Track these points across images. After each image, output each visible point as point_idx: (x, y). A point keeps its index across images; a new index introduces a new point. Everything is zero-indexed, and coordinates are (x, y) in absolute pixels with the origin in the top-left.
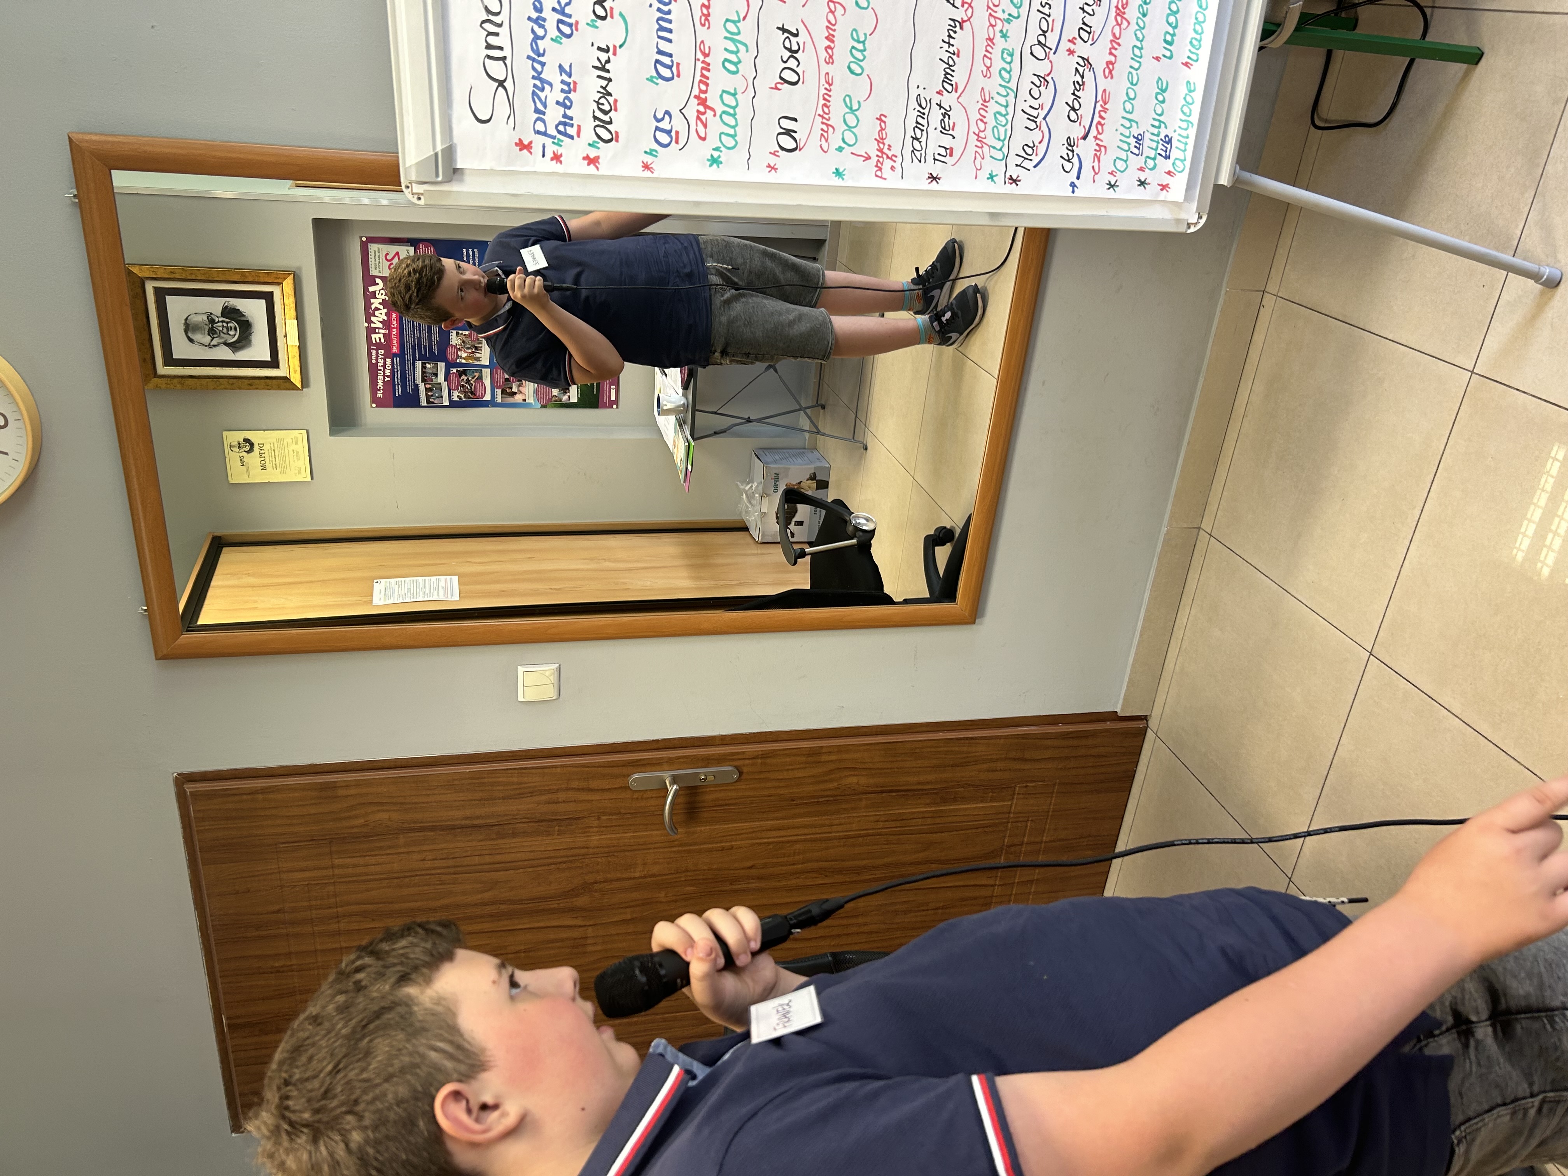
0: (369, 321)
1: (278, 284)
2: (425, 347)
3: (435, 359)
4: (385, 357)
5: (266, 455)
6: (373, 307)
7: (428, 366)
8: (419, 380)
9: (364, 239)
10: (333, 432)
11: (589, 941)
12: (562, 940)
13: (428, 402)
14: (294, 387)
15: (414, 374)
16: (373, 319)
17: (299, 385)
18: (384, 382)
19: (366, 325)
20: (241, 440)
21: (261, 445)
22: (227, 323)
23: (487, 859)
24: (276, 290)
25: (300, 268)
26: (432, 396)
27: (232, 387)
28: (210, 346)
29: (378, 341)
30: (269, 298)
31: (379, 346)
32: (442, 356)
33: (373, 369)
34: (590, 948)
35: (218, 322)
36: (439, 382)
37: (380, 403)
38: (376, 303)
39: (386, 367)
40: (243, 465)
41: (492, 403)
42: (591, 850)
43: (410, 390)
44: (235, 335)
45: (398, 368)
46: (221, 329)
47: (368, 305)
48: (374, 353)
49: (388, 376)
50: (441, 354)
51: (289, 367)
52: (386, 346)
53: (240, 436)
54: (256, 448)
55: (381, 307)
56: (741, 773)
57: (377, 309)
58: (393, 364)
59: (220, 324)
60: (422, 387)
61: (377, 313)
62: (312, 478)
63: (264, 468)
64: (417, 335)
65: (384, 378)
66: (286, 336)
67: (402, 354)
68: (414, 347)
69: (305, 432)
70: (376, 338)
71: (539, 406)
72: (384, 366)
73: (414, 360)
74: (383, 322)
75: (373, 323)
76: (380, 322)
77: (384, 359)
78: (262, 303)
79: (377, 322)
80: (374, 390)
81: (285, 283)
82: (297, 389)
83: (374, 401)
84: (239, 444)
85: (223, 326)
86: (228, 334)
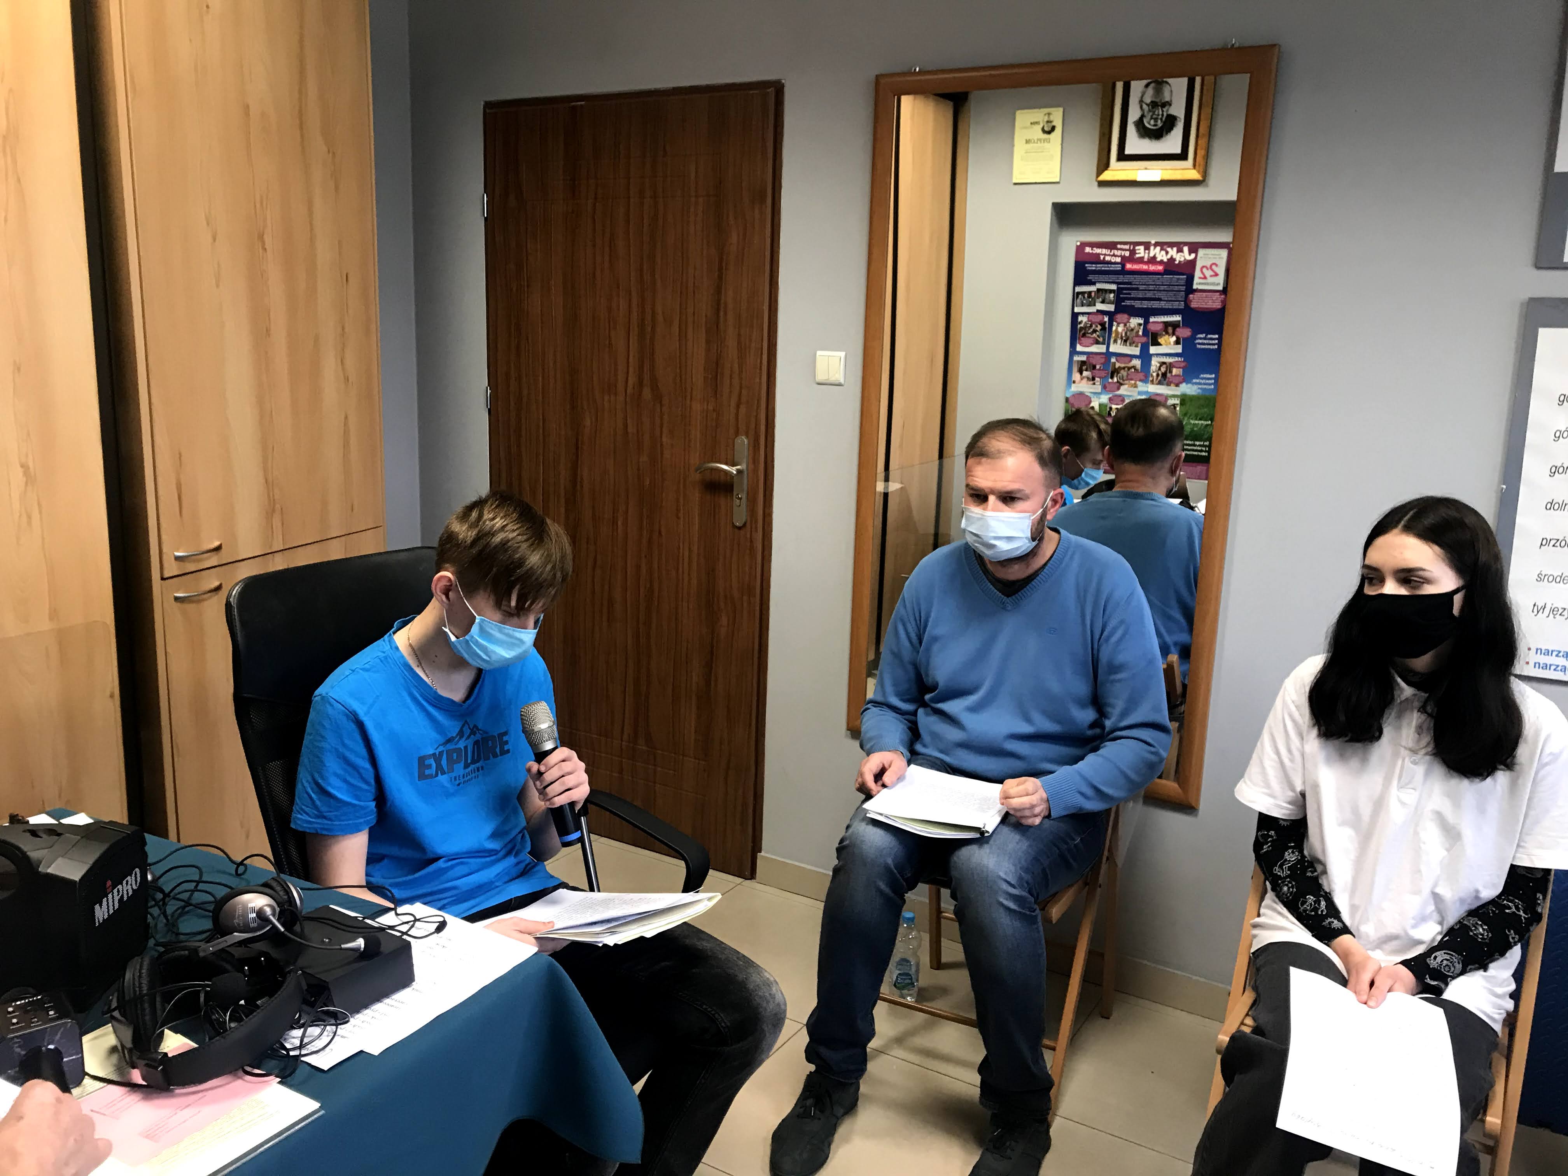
0: (1157, 244)
1: (1194, 166)
2: (1130, 294)
3: (1118, 302)
4: (1123, 257)
5: (1039, 144)
6: (1169, 249)
7: (1112, 295)
8: (1099, 286)
9: (1233, 245)
10: (1053, 204)
11: (613, 397)
12: (616, 375)
14: (1100, 172)
15: (1106, 282)
16: (1158, 248)
17: (1102, 178)
18: (1099, 255)
19: (1153, 242)
20: (1054, 124)
21: (1049, 141)
22: (1161, 119)
23: (690, 319)
24: (1188, 163)
25: (1207, 186)
27: (1102, 119)
28: (1141, 101)
29: (1137, 252)
30: (1182, 156)
31: (1133, 252)
32: (1120, 309)
33: (1112, 246)
34: (606, 398)
35: (1163, 111)
37: (1080, 249)
38: (1173, 252)
39: (1113, 257)
41: (1073, 352)
42: (688, 402)
43: (1090, 277)
44: (1149, 124)
45: (1112, 268)
46: (1156, 113)
47: (1171, 245)
48: (1127, 247)
49: (1104, 258)
50: (1123, 308)
51: (1118, 171)
52: (1132, 258)
53: (1058, 122)
54: (1046, 136)
55: (1169, 256)
56: (739, 528)
57: (1167, 253)
58: (1115, 263)
59: (1161, 113)
61: (1163, 253)
62: (1015, 184)
63: (1027, 142)
64: (1141, 287)
65: (1102, 255)
66: (1147, 170)
67: (1123, 272)
68: (1130, 283)
69: (1058, 180)
70: (1140, 250)
71: (1068, 396)
72: (1114, 255)
73: (1118, 283)
74: (1154, 257)
75: (1155, 248)
76: (1155, 255)
77: (1121, 256)
78: (1178, 151)
79: (1155, 252)
80: (1093, 245)
81: (1194, 171)
82: (1097, 176)
83: (1082, 244)
84: (1051, 122)
85: (1158, 115)
86: (1151, 118)
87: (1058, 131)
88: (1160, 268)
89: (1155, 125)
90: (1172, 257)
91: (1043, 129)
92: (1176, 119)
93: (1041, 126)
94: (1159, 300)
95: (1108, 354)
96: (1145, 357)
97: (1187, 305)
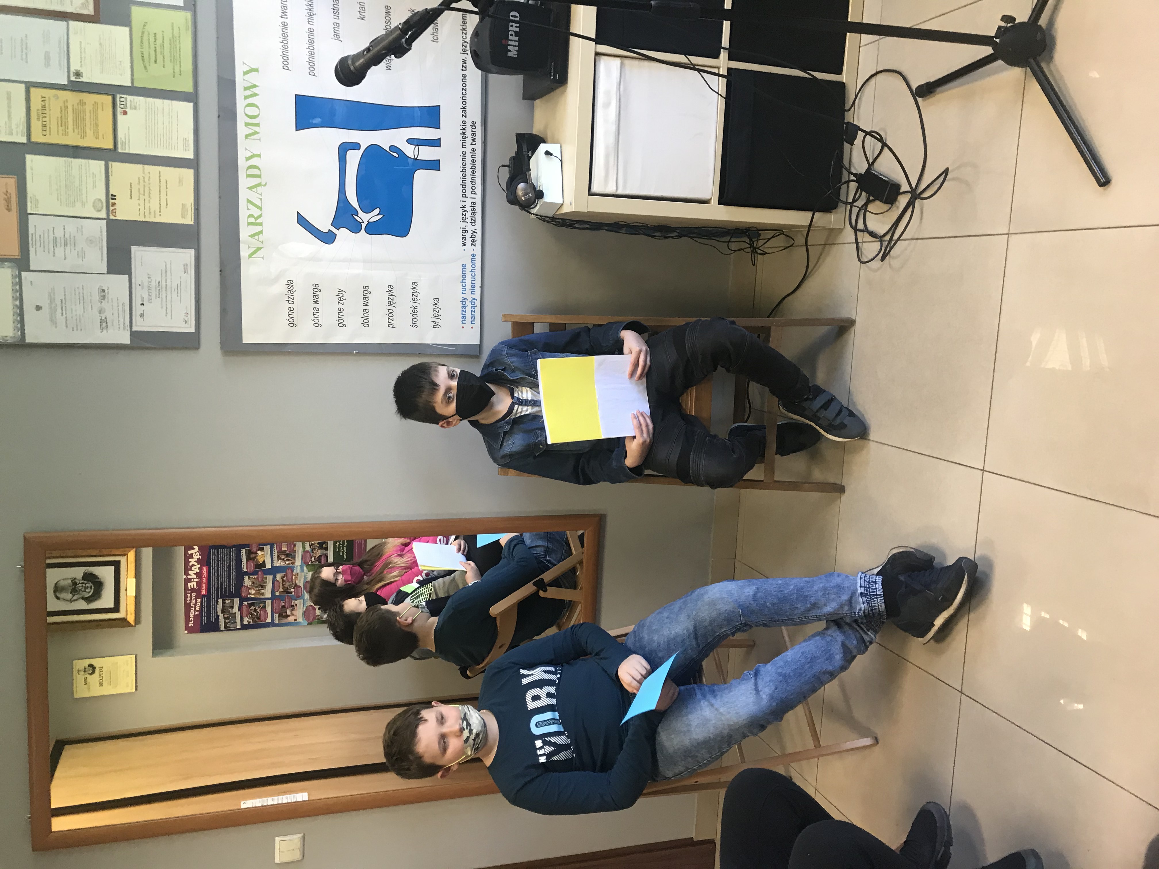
0: (186, 573)
1: (125, 555)
2: (225, 588)
3: (232, 596)
4: (197, 597)
5: (104, 675)
6: (190, 564)
7: (227, 601)
10: (154, 655)
13: (225, 627)
14: (129, 625)
15: (217, 608)
16: (190, 572)
17: (133, 624)
18: (194, 615)
19: (185, 577)
20: (87, 665)
22: (86, 584)
24: (123, 560)
26: (228, 622)
27: (84, 629)
28: (71, 601)
29: (192, 587)
30: (117, 565)
31: (193, 590)
32: (237, 594)
33: (188, 607)
35: (80, 583)
36: (234, 612)
37: (190, 630)
38: (192, 561)
39: (197, 604)
40: (86, 684)
41: (272, 624)
43: (213, 619)
44: (90, 592)
45: (205, 604)
46: (81, 588)
47: (187, 562)
48: (189, 595)
49: (198, 611)
50: (237, 592)
51: (127, 610)
52: (197, 591)
53: (86, 662)
54: (97, 671)
55: (196, 564)
57: (193, 565)
58: (201, 603)
59: (80, 585)
60: (221, 617)
61: (193, 568)
62: (136, 689)
63: (101, 685)
64: (220, 581)
65: (195, 613)
66: (126, 590)
67: (208, 596)
68: (217, 590)
69: (134, 656)
70: (191, 585)
71: (306, 623)
72: (195, 605)
73: (217, 598)
74: (197, 574)
75: (190, 575)
76: (195, 574)
77: (196, 600)
78: (112, 568)
79: (192, 574)
80: (187, 621)
81: (129, 554)
82: (132, 626)
83: (186, 630)
84: (85, 668)
85: (82, 586)
86: (85, 591)
87: (93, 661)
88: (205, 568)
89: (91, 588)
90: (195, 561)
91: (91, 674)
92: (86, 573)
93: (88, 676)
94: (229, 566)
95: (273, 598)
96: (274, 571)
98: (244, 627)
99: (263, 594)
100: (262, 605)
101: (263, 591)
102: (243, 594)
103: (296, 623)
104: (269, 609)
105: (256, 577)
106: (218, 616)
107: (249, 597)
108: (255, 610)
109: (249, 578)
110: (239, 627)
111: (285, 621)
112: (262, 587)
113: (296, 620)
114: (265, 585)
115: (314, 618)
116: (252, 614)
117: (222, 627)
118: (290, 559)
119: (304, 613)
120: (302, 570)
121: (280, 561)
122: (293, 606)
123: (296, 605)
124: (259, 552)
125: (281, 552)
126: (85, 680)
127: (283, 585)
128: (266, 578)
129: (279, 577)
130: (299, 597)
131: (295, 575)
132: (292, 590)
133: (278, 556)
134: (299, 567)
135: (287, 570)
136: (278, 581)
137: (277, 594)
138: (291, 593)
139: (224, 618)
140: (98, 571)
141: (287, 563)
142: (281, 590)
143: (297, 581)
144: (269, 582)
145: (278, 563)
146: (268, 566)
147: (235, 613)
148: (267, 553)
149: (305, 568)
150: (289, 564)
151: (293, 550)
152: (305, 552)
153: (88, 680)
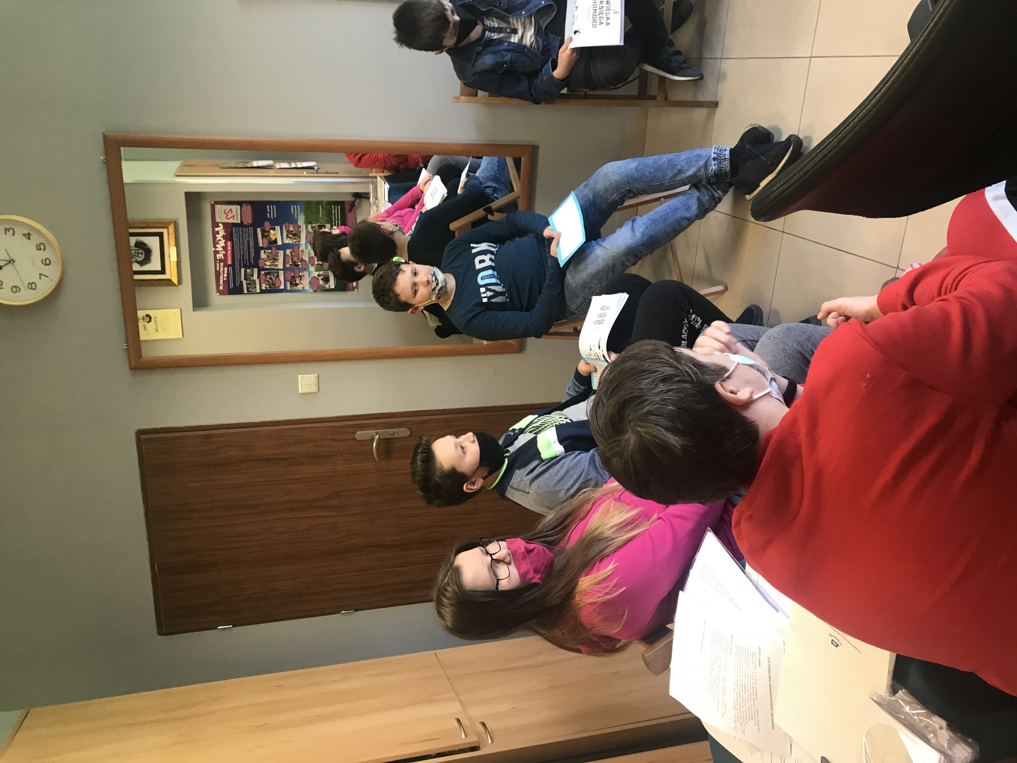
0: (215, 247)
1: (165, 228)
2: (246, 260)
3: (252, 266)
4: (224, 266)
5: (158, 324)
6: (218, 239)
7: (248, 271)
8: (243, 279)
9: (213, 203)
10: (194, 310)
11: (340, 525)
12: (325, 524)
13: (249, 291)
14: (174, 285)
15: (240, 275)
16: (217, 246)
17: (176, 283)
18: (224, 281)
19: (214, 249)
20: (144, 315)
22: (138, 250)
24: (165, 231)
25: (178, 219)
26: (250, 287)
27: (140, 285)
29: (220, 258)
30: (161, 235)
31: (221, 261)
32: (256, 265)
33: (218, 274)
34: (340, 529)
37: (221, 293)
38: (219, 237)
39: (225, 272)
40: (145, 330)
41: (285, 290)
42: (337, 474)
43: (238, 284)
44: (141, 257)
45: (231, 272)
46: (135, 254)
47: (214, 238)
48: (218, 264)
49: (226, 278)
50: (255, 263)
51: (171, 273)
52: (224, 261)
53: (144, 313)
54: (153, 319)
55: (222, 239)
56: (411, 432)
57: (220, 240)
58: (228, 270)
59: (134, 251)
60: (244, 282)
61: (220, 242)
62: (183, 336)
63: (157, 331)
64: (242, 253)
65: (224, 279)
66: (169, 256)
67: (233, 265)
68: (240, 260)
69: (179, 310)
70: (219, 256)
71: (312, 291)
72: (223, 272)
73: (240, 268)
74: (223, 247)
75: (217, 248)
76: (222, 247)
77: (224, 268)
78: (157, 238)
79: (220, 247)
80: (218, 285)
81: (170, 227)
82: (175, 285)
83: (218, 292)
84: (143, 317)
85: (135, 252)
86: (138, 256)
87: (149, 312)
88: (229, 243)
89: (142, 253)
90: (222, 237)
91: (148, 322)
92: (138, 242)
93: (146, 323)
94: (248, 242)
95: (285, 269)
96: (284, 247)
97: (251, 225)
98: (262, 292)
99: (276, 266)
100: (276, 274)
101: (276, 263)
102: (261, 265)
103: (303, 290)
104: (282, 278)
105: (270, 251)
106: (242, 282)
107: (265, 267)
108: (271, 278)
109: (265, 252)
110: (258, 291)
111: (295, 288)
112: (275, 260)
113: (304, 288)
114: (277, 258)
115: (318, 287)
116: (268, 281)
117: (245, 291)
118: (296, 237)
119: (310, 283)
120: (307, 248)
121: (289, 239)
122: (301, 277)
123: (304, 276)
124: (271, 231)
125: (289, 232)
126: (144, 326)
127: (292, 259)
128: (278, 253)
129: (288, 252)
130: (305, 269)
131: (301, 251)
132: (300, 263)
133: (287, 235)
134: (304, 246)
135: (295, 247)
136: (288, 255)
137: (288, 266)
138: (299, 265)
139: (247, 284)
140: (146, 240)
141: (294, 241)
142: (291, 263)
143: (303, 257)
144: (281, 256)
145: (287, 241)
146: (280, 243)
147: (255, 280)
148: (278, 232)
149: (309, 245)
150: (296, 242)
151: (298, 230)
152: (308, 232)
153: (147, 327)
